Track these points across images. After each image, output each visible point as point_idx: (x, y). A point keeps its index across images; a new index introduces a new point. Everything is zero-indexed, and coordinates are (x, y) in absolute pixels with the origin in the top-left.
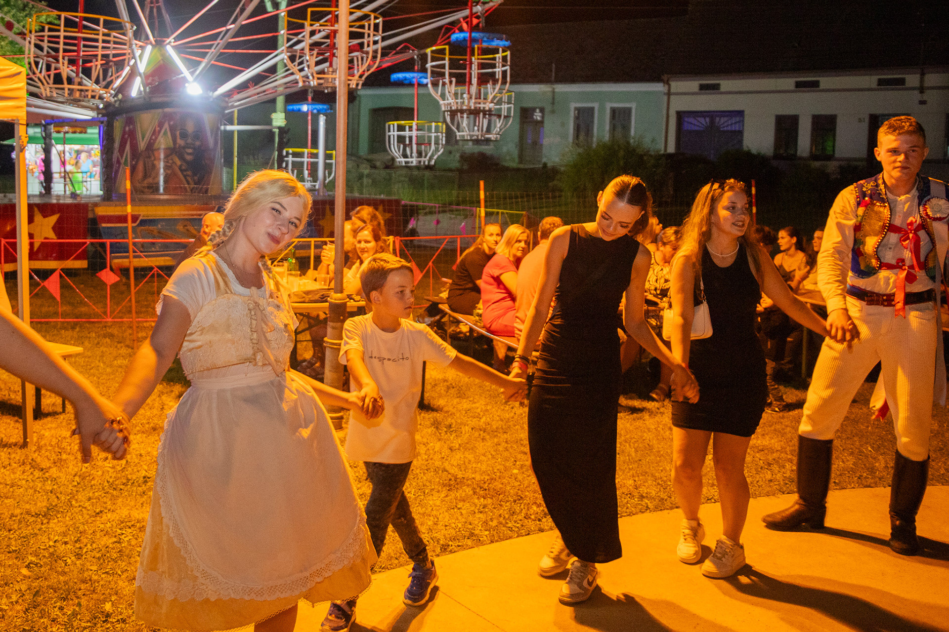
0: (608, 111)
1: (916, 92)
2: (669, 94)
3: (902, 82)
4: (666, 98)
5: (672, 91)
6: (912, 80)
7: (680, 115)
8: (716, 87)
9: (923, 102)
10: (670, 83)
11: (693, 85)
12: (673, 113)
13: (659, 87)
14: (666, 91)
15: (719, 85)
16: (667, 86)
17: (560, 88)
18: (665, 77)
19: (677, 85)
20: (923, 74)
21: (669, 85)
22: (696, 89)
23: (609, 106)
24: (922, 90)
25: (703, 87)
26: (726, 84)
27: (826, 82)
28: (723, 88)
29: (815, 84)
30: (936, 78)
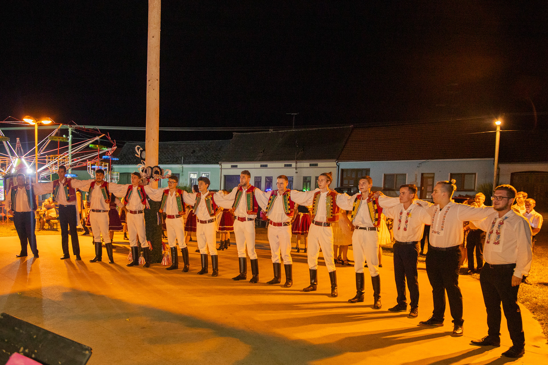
1: (294, 169)
2: (221, 169)
3: (291, 165)
4: (220, 170)
5: (222, 168)
6: (294, 164)
7: (225, 176)
8: (236, 167)
9: (297, 173)
10: (222, 165)
11: (229, 165)
12: (223, 176)
13: (217, 166)
14: (220, 168)
15: (237, 165)
16: (221, 166)
17: (185, 166)
18: (220, 163)
19: (224, 166)
20: (296, 163)
22: (230, 167)
23: (201, 173)
24: (296, 168)
25: (233, 166)
26: (239, 165)
27: (269, 165)
28: (238, 167)
29: (266, 166)
30: (300, 164)
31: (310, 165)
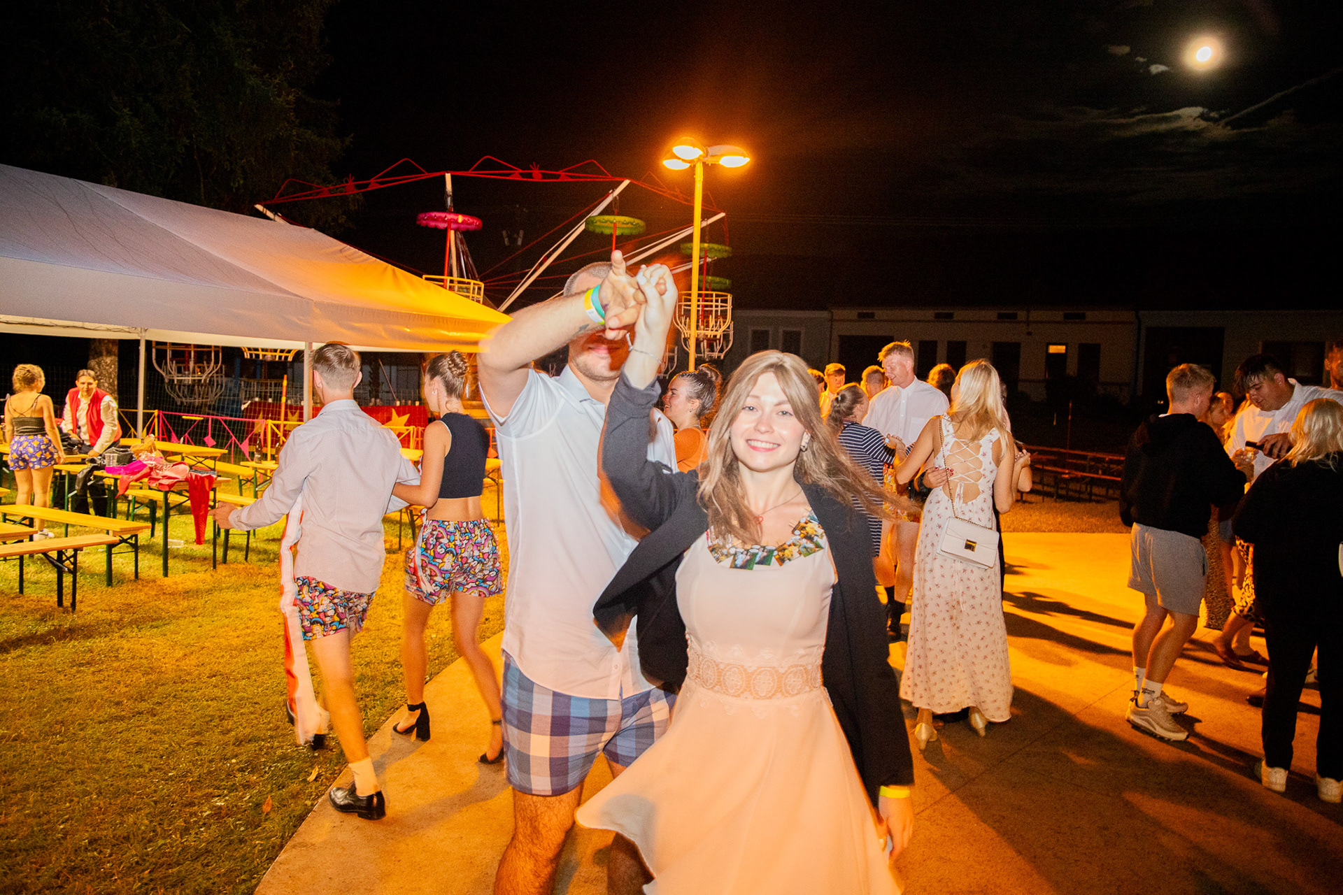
0: (781, 334)
1: (1023, 325)
2: (832, 320)
3: (1014, 316)
4: (829, 324)
5: (835, 317)
6: (1022, 315)
7: (841, 337)
8: (871, 316)
9: (1029, 334)
10: (833, 311)
11: (852, 313)
12: (835, 335)
13: (825, 314)
14: (830, 318)
15: (873, 314)
16: (830, 314)
18: (829, 307)
19: (840, 313)
20: (1029, 311)
21: (833, 314)
22: (856, 317)
23: (782, 329)
24: (1028, 323)
25: (861, 316)
26: (880, 313)
27: (958, 314)
28: (877, 317)
29: (949, 316)
30: (1036, 315)
31: (1067, 316)
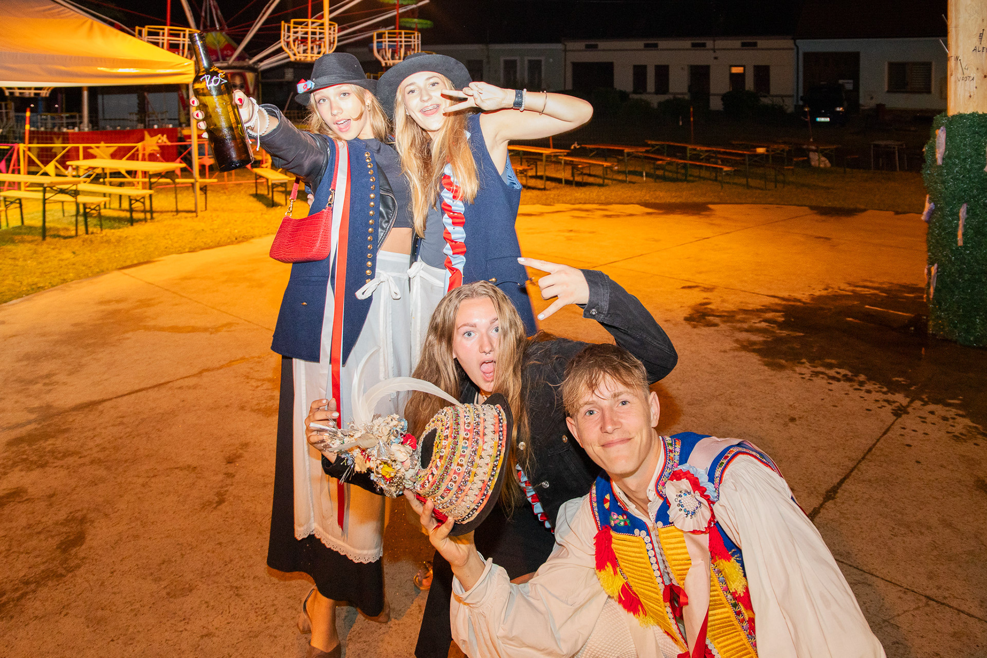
0: (526, 62)
1: (711, 52)
2: (565, 51)
3: (704, 45)
4: (563, 53)
5: (568, 48)
6: (709, 44)
7: (574, 64)
8: (595, 47)
9: (716, 58)
10: (566, 43)
11: (581, 45)
12: (568, 63)
13: (559, 46)
14: (563, 49)
15: (597, 45)
16: (564, 46)
17: (494, 47)
18: (562, 39)
19: (571, 45)
20: (714, 41)
21: (566, 45)
22: (584, 48)
23: (526, 59)
24: (714, 50)
25: (588, 47)
26: (602, 45)
27: (662, 44)
28: (600, 48)
29: (655, 46)
30: (721, 43)
31: (744, 45)
